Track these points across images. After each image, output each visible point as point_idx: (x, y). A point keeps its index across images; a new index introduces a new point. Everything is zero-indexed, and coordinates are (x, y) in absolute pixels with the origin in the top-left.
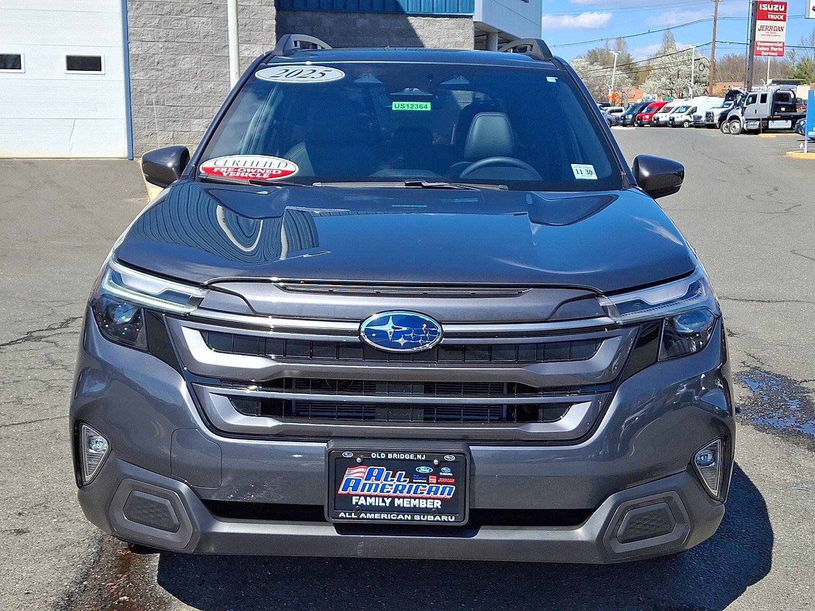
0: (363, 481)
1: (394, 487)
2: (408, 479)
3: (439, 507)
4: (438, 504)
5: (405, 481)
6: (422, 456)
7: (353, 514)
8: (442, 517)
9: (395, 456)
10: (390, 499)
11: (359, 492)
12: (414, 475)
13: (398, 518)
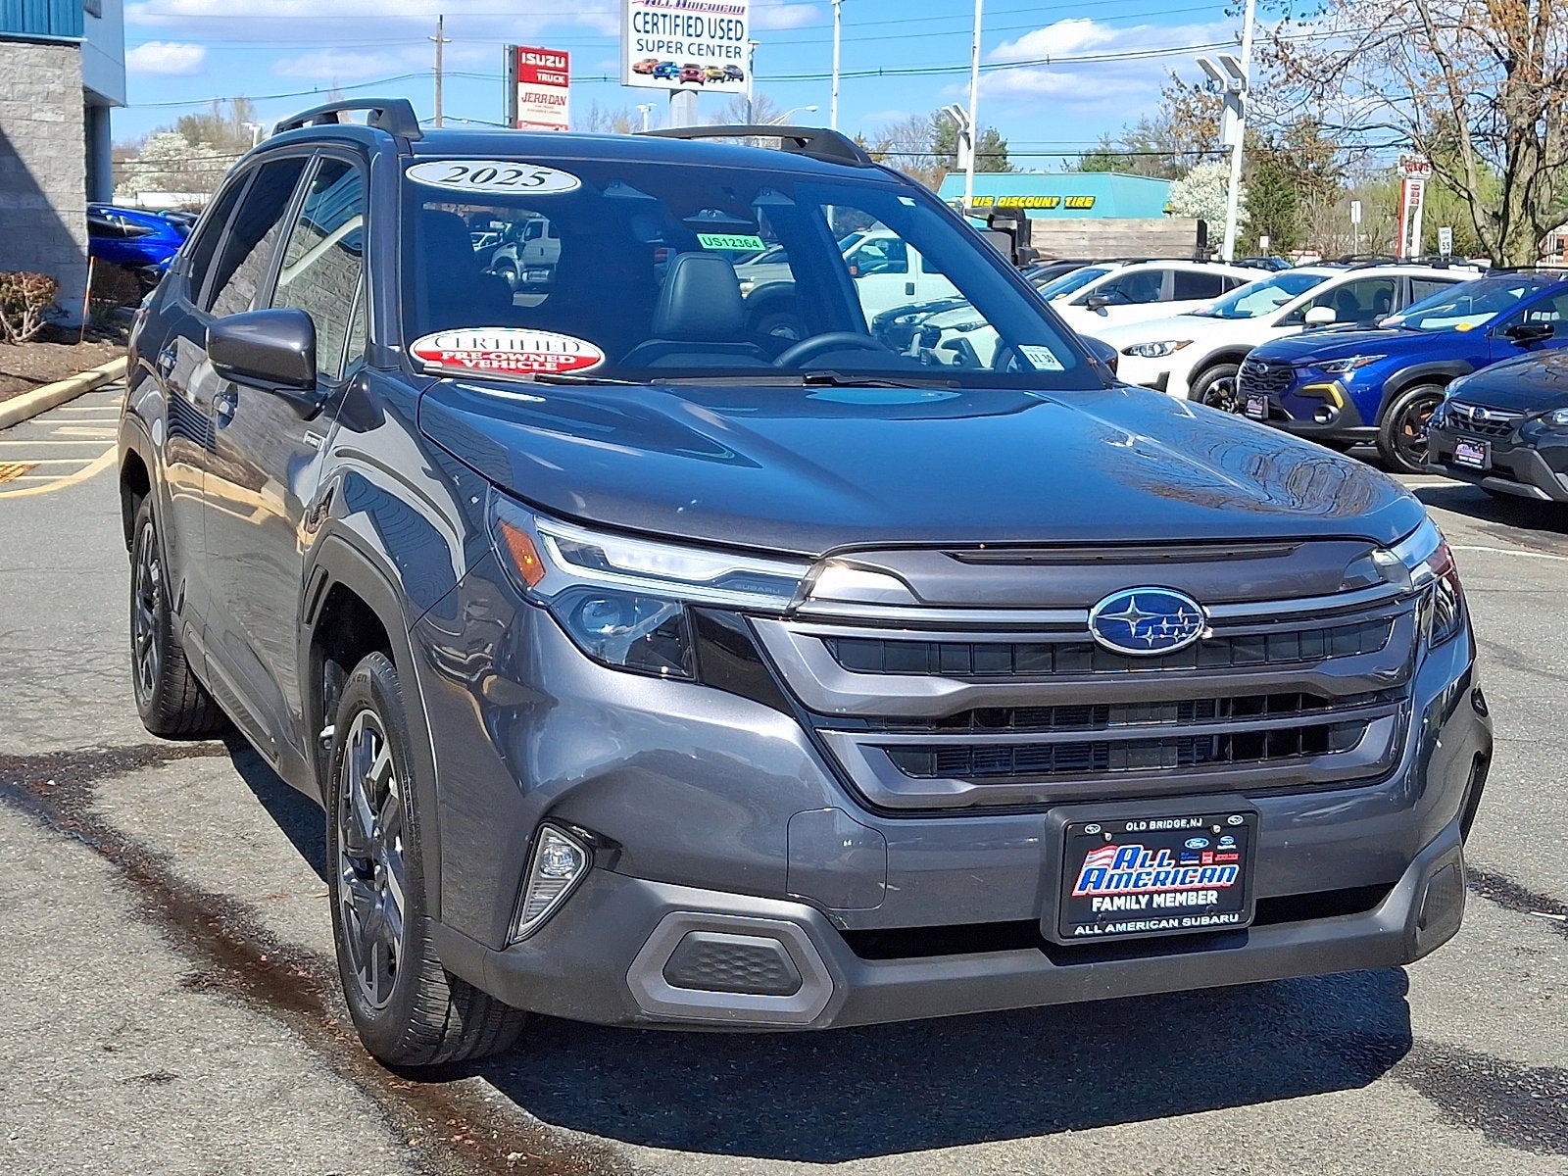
0: (1110, 872)
1: (1153, 877)
2: (1173, 862)
3: (1215, 902)
4: (1213, 897)
5: (1169, 864)
6: (1198, 821)
7: (1096, 927)
8: (1222, 917)
9: (1160, 824)
10: (1147, 897)
11: (1103, 890)
12: (1183, 854)
13: (1161, 926)
